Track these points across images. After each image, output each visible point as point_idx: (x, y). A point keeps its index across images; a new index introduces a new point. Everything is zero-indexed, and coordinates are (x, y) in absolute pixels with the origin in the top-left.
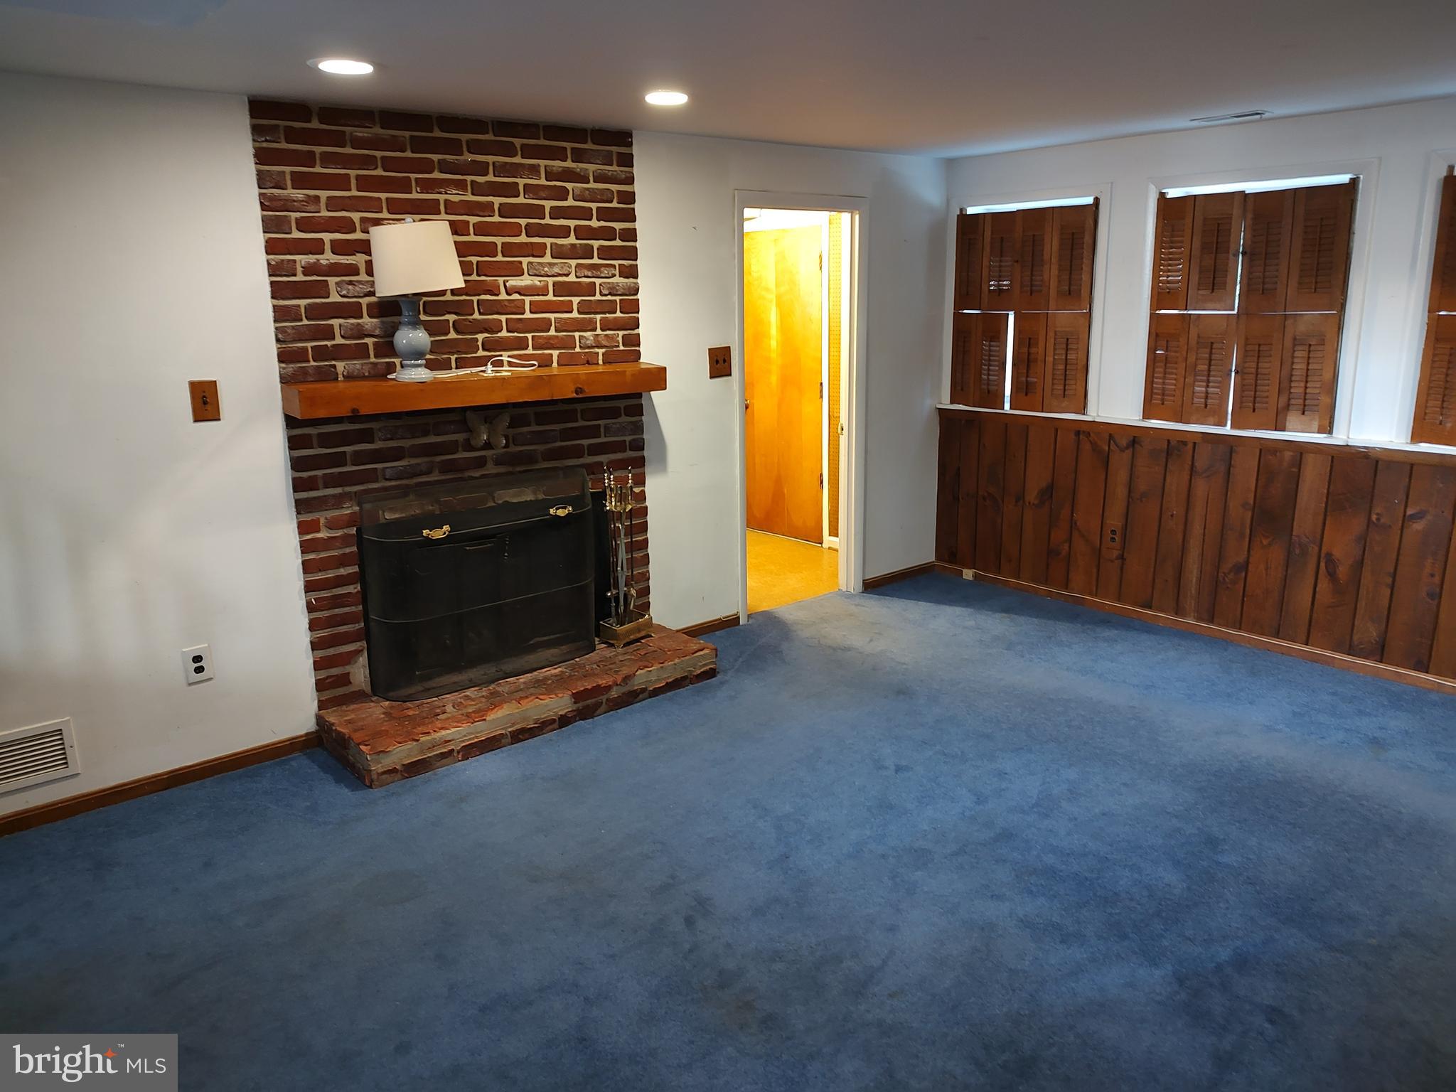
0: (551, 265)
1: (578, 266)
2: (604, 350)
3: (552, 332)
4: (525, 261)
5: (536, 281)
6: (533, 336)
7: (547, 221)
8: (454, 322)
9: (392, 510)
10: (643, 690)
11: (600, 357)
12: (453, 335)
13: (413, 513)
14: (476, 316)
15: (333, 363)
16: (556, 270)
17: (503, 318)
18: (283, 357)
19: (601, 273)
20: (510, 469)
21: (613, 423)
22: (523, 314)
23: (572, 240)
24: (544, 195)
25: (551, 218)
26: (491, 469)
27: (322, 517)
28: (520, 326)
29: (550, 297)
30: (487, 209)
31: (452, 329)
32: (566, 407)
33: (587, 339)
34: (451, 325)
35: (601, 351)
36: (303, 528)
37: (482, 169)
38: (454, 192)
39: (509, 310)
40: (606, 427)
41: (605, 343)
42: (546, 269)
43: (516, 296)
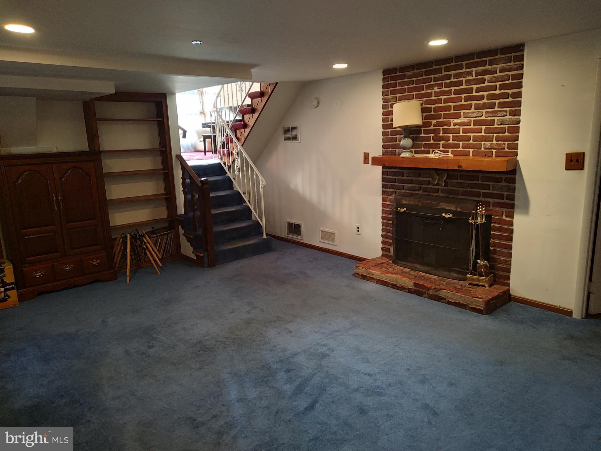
0: (473, 113)
1: (486, 112)
2: (495, 150)
3: (471, 141)
4: (462, 112)
5: (466, 120)
6: (462, 143)
7: (474, 94)
8: (433, 137)
9: (406, 200)
10: (445, 299)
11: (494, 153)
12: (432, 141)
13: (411, 203)
14: (441, 134)
15: (396, 149)
16: (475, 115)
17: (451, 135)
18: (384, 147)
19: (498, 115)
20: (448, 196)
21: (497, 185)
22: (459, 134)
23: (485, 101)
24: (473, 83)
25: (476, 92)
26: (440, 194)
27: (389, 197)
28: (457, 138)
29: (472, 126)
30: (449, 93)
31: (432, 139)
32: (475, 174)
33: (487, 145)
34: (432, 138)
35: (494, 151)
36: (384, 199)
37: (449, 77)
38: (437, 88)
39: (453, 132)
40: (493, 186)
41: (495, 147)
42: (470, 115)
43: (457, 127)
